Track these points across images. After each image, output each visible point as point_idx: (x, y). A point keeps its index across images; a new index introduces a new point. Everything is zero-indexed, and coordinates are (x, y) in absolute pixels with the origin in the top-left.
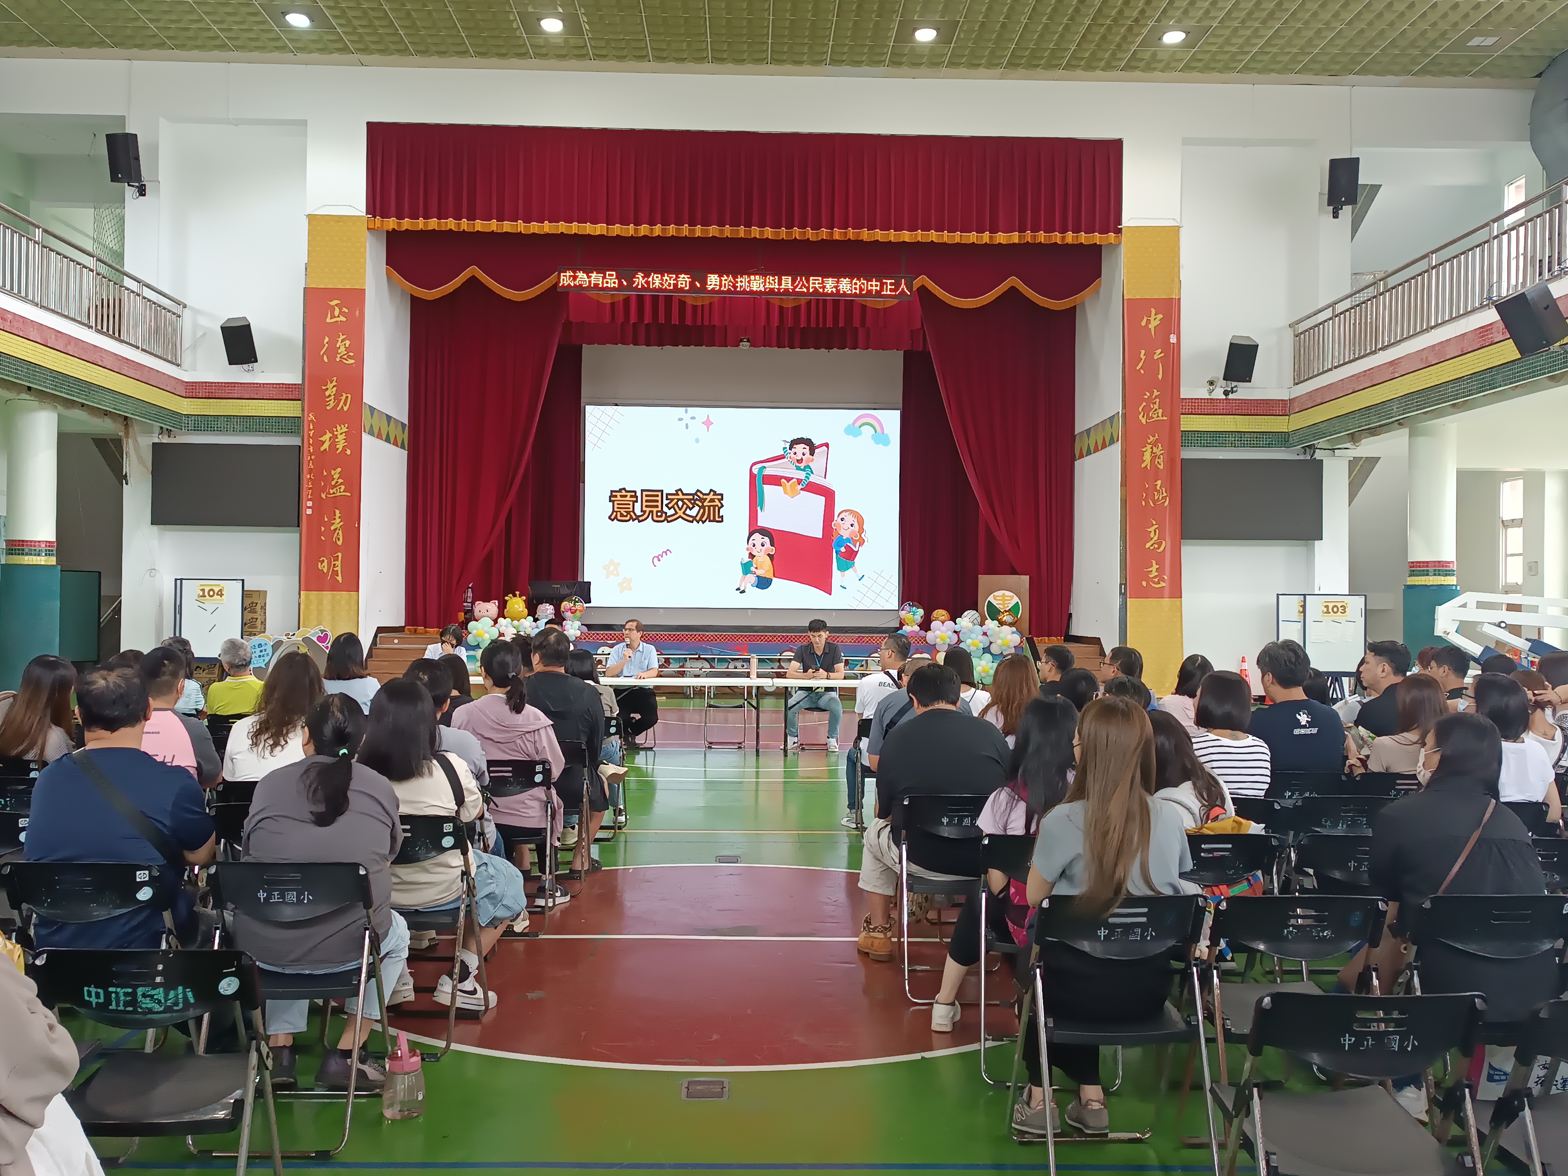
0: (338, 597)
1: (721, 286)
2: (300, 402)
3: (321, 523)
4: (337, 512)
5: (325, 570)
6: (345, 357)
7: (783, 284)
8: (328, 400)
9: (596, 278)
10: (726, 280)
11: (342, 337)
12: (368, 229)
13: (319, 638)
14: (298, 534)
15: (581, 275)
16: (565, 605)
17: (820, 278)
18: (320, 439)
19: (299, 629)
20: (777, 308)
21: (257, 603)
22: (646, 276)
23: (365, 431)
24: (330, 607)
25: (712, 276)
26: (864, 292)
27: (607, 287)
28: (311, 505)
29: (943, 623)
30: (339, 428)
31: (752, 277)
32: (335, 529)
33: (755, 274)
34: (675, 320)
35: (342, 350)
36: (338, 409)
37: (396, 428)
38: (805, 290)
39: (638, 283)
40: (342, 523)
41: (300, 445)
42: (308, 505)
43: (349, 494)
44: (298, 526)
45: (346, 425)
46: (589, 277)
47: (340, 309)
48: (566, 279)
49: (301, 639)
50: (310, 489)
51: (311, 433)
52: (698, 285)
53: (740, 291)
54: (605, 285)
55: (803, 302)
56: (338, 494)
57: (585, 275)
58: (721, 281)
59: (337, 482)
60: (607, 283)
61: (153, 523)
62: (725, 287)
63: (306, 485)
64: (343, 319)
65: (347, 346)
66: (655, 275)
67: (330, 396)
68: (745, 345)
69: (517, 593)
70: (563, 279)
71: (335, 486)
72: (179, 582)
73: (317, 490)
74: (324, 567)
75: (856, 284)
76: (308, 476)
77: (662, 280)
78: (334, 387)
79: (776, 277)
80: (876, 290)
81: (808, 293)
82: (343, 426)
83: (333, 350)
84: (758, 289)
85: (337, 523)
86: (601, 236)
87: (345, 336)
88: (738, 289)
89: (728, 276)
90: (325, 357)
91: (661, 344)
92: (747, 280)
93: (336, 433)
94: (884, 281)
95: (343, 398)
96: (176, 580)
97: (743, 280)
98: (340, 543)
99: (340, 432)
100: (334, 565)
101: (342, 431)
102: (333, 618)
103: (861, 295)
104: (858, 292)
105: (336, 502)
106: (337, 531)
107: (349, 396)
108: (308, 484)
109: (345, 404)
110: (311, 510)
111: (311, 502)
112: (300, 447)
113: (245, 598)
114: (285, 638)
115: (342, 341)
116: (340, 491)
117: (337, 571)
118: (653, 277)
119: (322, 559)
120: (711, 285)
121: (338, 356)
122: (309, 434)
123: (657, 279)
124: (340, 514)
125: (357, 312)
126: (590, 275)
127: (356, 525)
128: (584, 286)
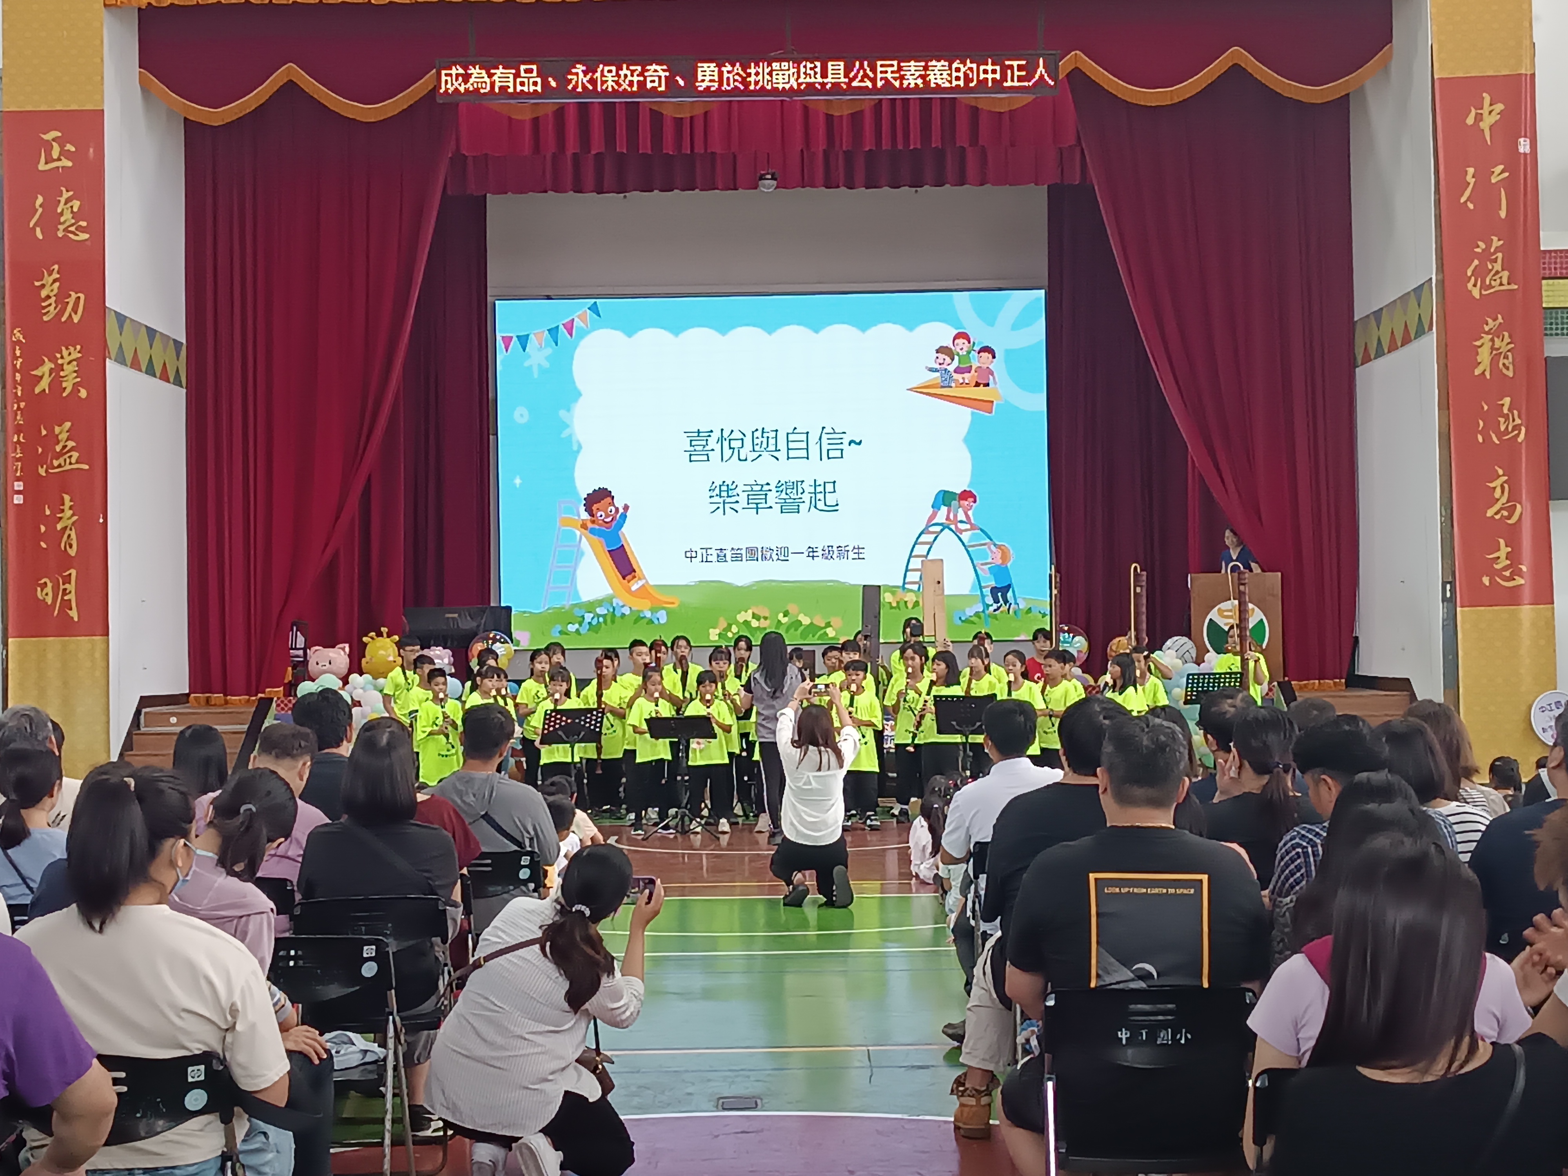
0: (73, 646)
1: (721, 83)
3: (39, 518)
4: (67, 498)
5: (49, 600)
6: (73, 229)
7: (830, 76)
8: (44, 304)
9: (502, 76)
11: (66, 195)
12: (105, 5)
14: (4, 539)
15: (475, 71)
17: (895, 63)
18: (33, 373)
20: (822, 119)
22: (591, 70)
23: (111, 358)
24: (60, 665)
25: (706, 65)
26: (972, 85)
27: (522, 91)
28: (22, 488)
30: (65, 353)
31: (776, 65)
32: (64, 529)
33: (780, 60)
34: (645, 146)
35: (67, 217)
36: (63, 319)
37: (165, 348)
38: (869, 84)
39: (577, 82)
40: (75, 518)
42: (16, 488)
43: (86, 467)
44: (4, 525)
45: (78, 347)
46: (490, 76)
47: (62, 146)
48: (450, 80)
50: (18, 460)
51: (18, 363)
52: (681, 83)
53: (755, 91)
54: (519, 88)
55: (866, 107)
56: (68, 467)
57: (483, 72)
58: (721, 74)
59: (65, 447)
60: (522, 84)
62: (728, 85)
63: (11, 454)
64: (69, 164)
65: (75, 209)
66: (607, 68)
67: (48, 297)
68: (768, 185)
69: (384, 630)
70: (446, 81)
71: (61, 454)
73: (31, 461)
74: (46, 594)
75: (958, 70)
76: (15, 440)
77: (618, 75)
78: (55, 281)
79: (818, 64)
80: (994, 80)
81: (875, 90)
82: (72, 349)
83: (51, 219)
84: (787, 86)
85: (68, 518)
87: (71, 193)
88: (752, 87)
89: (733, 66)
90: (38, 230)
91: (622, 189)
92: (767, 70)
93: (60, 361)
94: (1007, 63)
95: (71, 301)
97: (760, 70)
98: (72, 552)
99: (68, 359)
100: (65, 590)
101: (73, 357)
102: (65, 683)
103: (967, 89)
104: (961, 83)
105: (65, 482)
106: (68, 532)
107: (82, 296)
108: (15, 452)
109: (75, 310)
110: (21, 496)
111: (21, 483)
115: (67, 201)
116: (72, 462)
117: (70, 600)
118: (602, 71)
119: (42, 581)
120: (703, 81)
121: (61, 227)
122: (15, 366)
123: (609, 75)
124: (71, 501)
125: (91, 150)
126: (492, 71)
127: (101, 521)
128: (482, 91)
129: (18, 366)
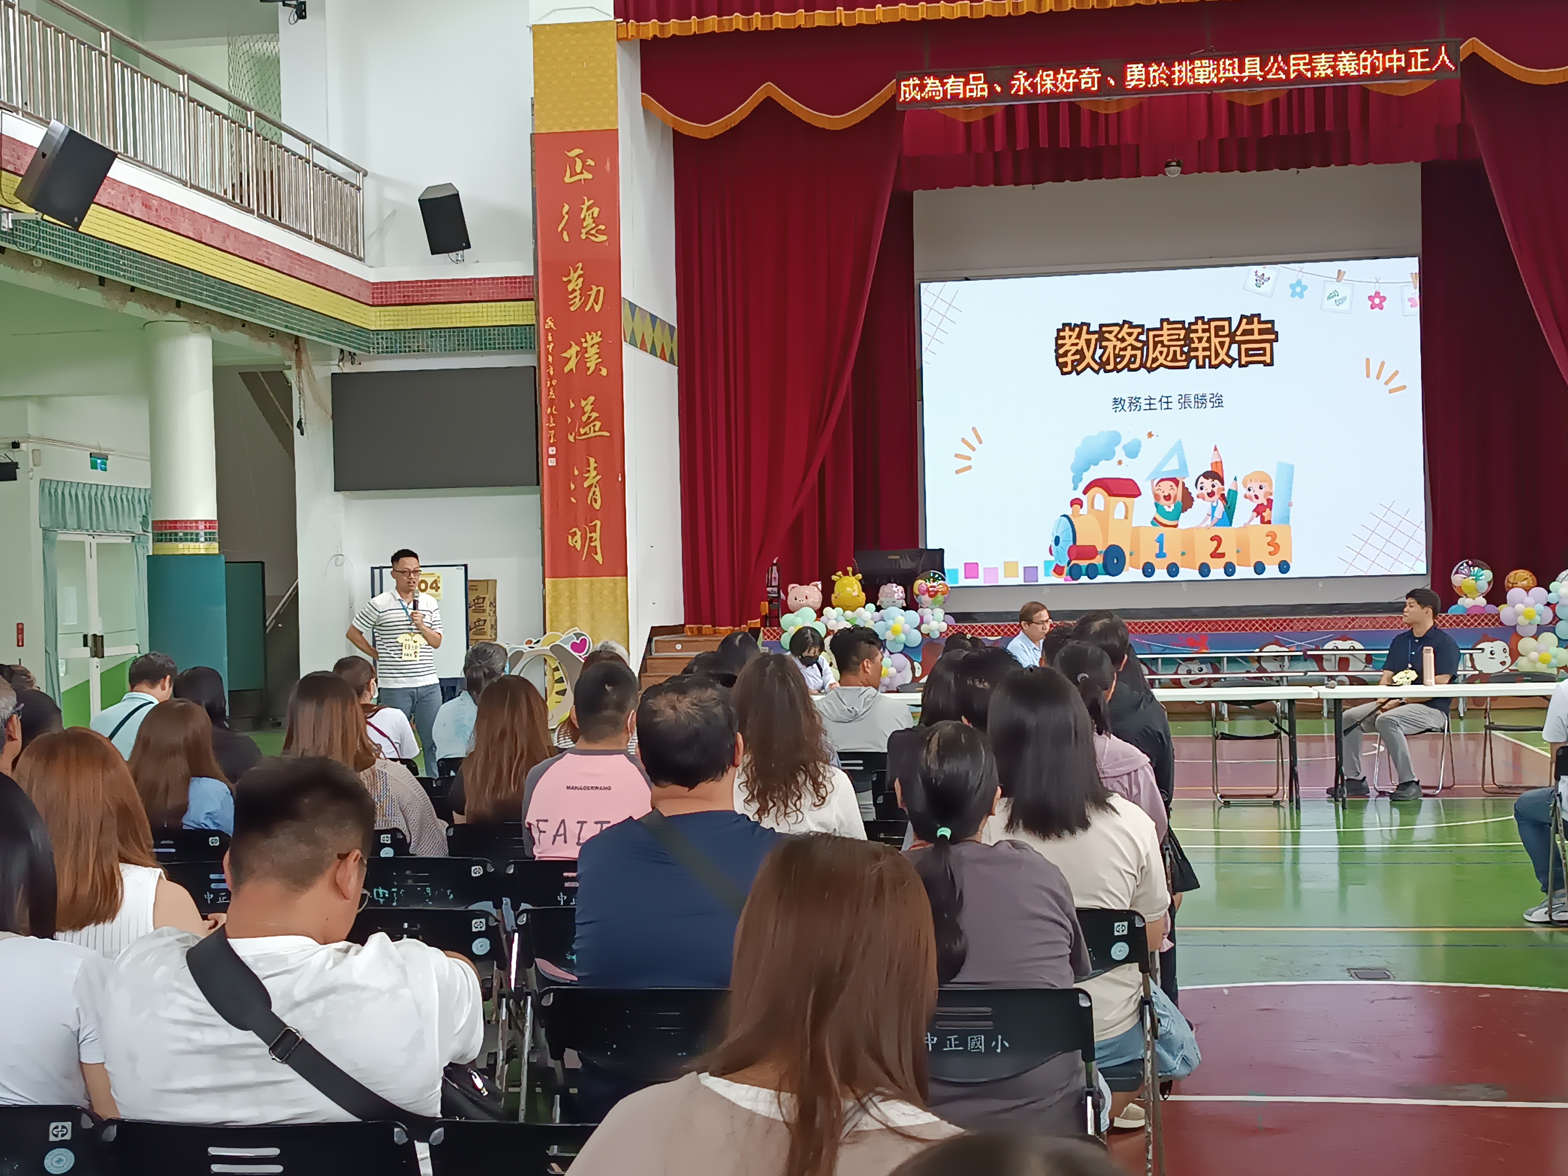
0: (598, 585)
1: (1147, 80)
2: (533, 302)
3: (569, 477)
4: (592, 460)
5: (578, 547)
6: (593, 232)
7: (1247, 71)
9: (954, 85)
10: (1155, 71)
11: (587, 203)
12: (619, 40)
13: (574, 646)
14: (539, 496)
15: (931, 81)
16: (920, 584)
17: (1307, 56)
18: (564, 355)
19: (545, 633)
21: (484, 598)
22: (1031, 75)
23: (626, 341)
24: (587, 601)
25: (1135, 66)
26: (1378, 72)
27: (971, 98)
28: (554, 452)
29: (1527, 590)
30: (589, 337)
31: (1197, 63)
32: (591, 486)
33: (1202, 58)
35: (589, 221)
36: (587, 309)
37: (663, 333)
38: (1284, 77)
39: (1019, 86)
40: (598, 477)
41: (536, 365)
42: (550, 453)
43: (607, 434)
44: (538, 484)
45: (599, 333)
46: (943, 85)
47: (584, 162)
48: (908, 90)
49: (548, 648)
50: (551, 429)
51: (551, 347)
52: (1112, 82)
53: (1179, 87)
54: (968, 95)
55: (1279, 97)
56: (592, 434)
57: (937, 81)
58: (1147, 73)
59: (589, 417)
60: (971, 90)
61: (339, 487)
62: (1154, 83)
63: (546, 424)
64: (590, 176)
65: (595, 215)
66: (1045, 73)
67: (574, 291)
68: (1172, 172)
70: (905, 92)
71: (586, 424)
72: (377, 572)
73: (563, 430)
74: (576, 542)
75: (1365, 60)
76: (549, 411)
77: (1056, 80)
78: (580, 276)
79: (1236, 60)
80: (1399, 67)
81: (1288, 80)
82: (594, 334)
83: (575, 224)
84: (1207, 81)
85: (593, 477)
86: (963, 19)
87: (591, 202)
88: (1176, 84)
89: (1159, 65)
90: (565, 233)
92: (1189, 68)
93: (584, 345)
94: (1411, 51)
95: (593, 293)
96: (373, 569)
97: (1184, 69)
98: (597, 506)
99: (590, 343)
100: (591, 538)
101: (595, 341)
102: (593, 617)
103: (1373, 76)
104: (1368, 71)
105: (589, 446)
106: (593, 489)
107: (602, 289)
108: (549, 422)
109: (596, 301)
110: (554, 459)
111: (554, 448)
112: (535, 367)
113: (469, 592)
114: (526, 646)
115: (589, 208)
116: (595, 430)
117: (595, 547)
118: (1042, 77)
119: (573, 530)
120: (1132, 80)
121: (584, 231)
122: (548, 349)
123: (1048, 79)
124: (596, 462)
125: (608, 164)
126: (945, 81)
127: (620, 479)
128: (937, 98)
129: (550, 349)
